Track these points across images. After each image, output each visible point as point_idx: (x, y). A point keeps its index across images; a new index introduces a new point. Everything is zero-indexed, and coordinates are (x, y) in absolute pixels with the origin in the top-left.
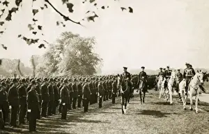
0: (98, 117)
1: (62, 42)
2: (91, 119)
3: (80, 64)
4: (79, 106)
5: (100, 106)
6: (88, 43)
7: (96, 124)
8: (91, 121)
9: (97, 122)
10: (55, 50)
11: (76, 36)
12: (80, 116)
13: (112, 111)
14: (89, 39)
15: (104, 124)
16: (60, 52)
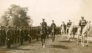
0: (28, 47)
1: (11, 10)
2: (24, 48)
3: (21, 22)
4: (18, 42)
5: (30, 42)
6: (24, 10)
7: (27, 51)
8: (24, 49)
9: (27, 50)
10: (7, 14)
11: (18, 6)
12: (18, 47)
13: (36, 44)
14: (25, 8)
15: (31, 51)
16: (10, 15)
